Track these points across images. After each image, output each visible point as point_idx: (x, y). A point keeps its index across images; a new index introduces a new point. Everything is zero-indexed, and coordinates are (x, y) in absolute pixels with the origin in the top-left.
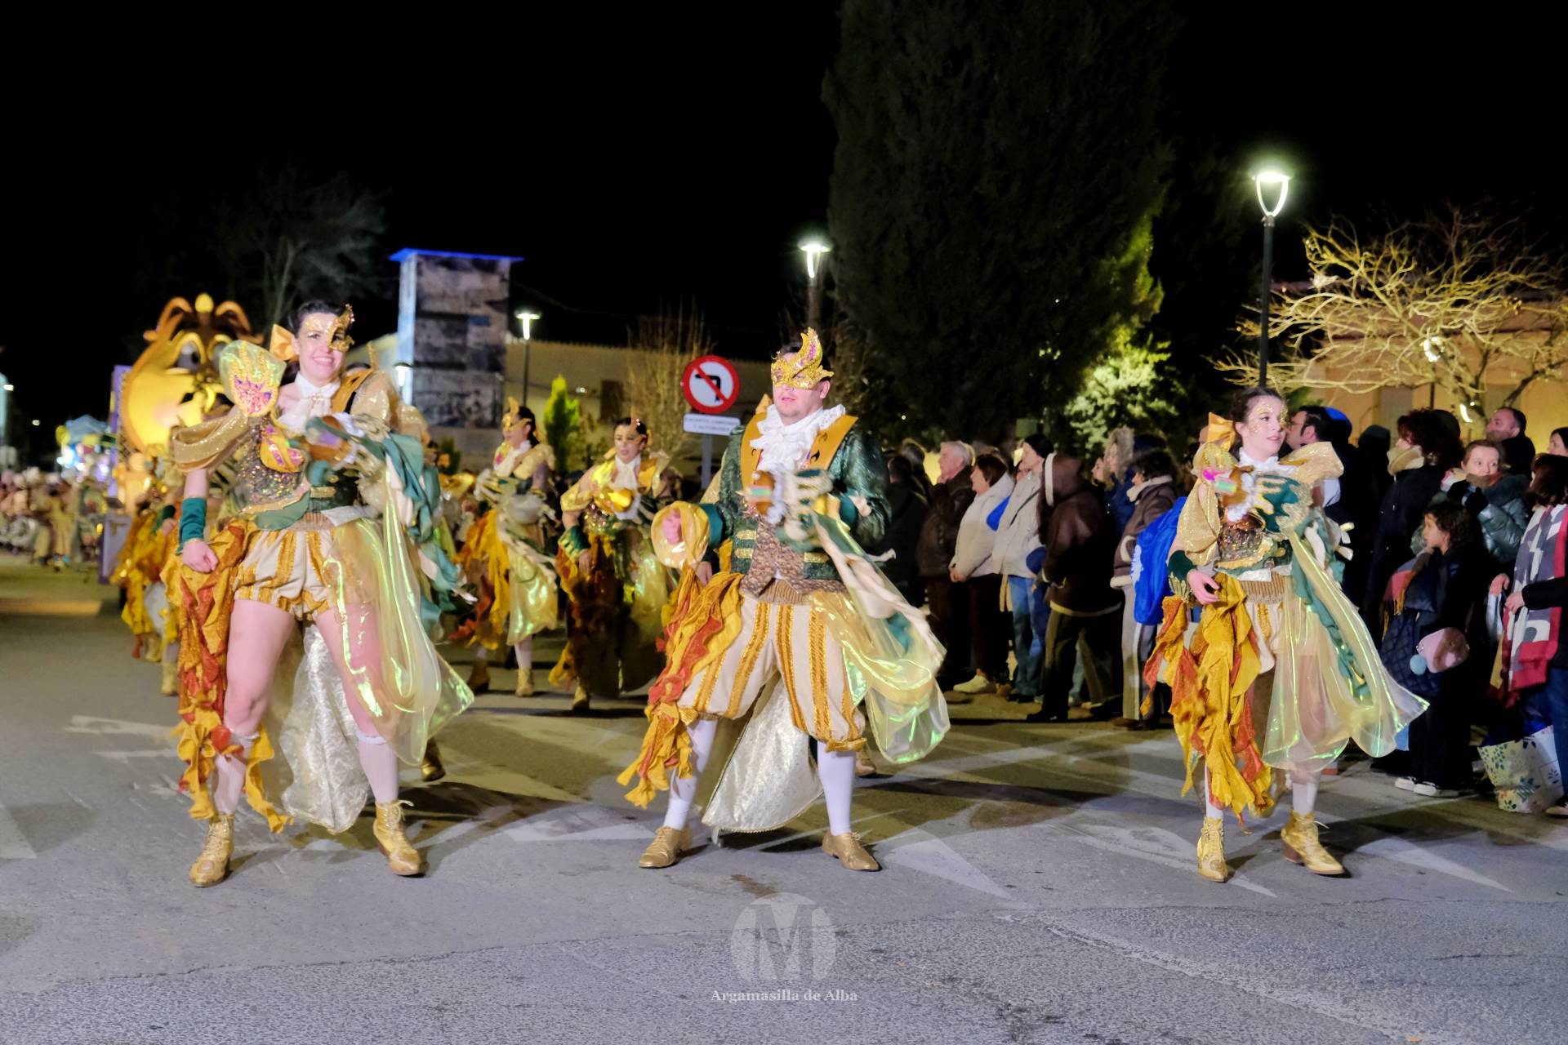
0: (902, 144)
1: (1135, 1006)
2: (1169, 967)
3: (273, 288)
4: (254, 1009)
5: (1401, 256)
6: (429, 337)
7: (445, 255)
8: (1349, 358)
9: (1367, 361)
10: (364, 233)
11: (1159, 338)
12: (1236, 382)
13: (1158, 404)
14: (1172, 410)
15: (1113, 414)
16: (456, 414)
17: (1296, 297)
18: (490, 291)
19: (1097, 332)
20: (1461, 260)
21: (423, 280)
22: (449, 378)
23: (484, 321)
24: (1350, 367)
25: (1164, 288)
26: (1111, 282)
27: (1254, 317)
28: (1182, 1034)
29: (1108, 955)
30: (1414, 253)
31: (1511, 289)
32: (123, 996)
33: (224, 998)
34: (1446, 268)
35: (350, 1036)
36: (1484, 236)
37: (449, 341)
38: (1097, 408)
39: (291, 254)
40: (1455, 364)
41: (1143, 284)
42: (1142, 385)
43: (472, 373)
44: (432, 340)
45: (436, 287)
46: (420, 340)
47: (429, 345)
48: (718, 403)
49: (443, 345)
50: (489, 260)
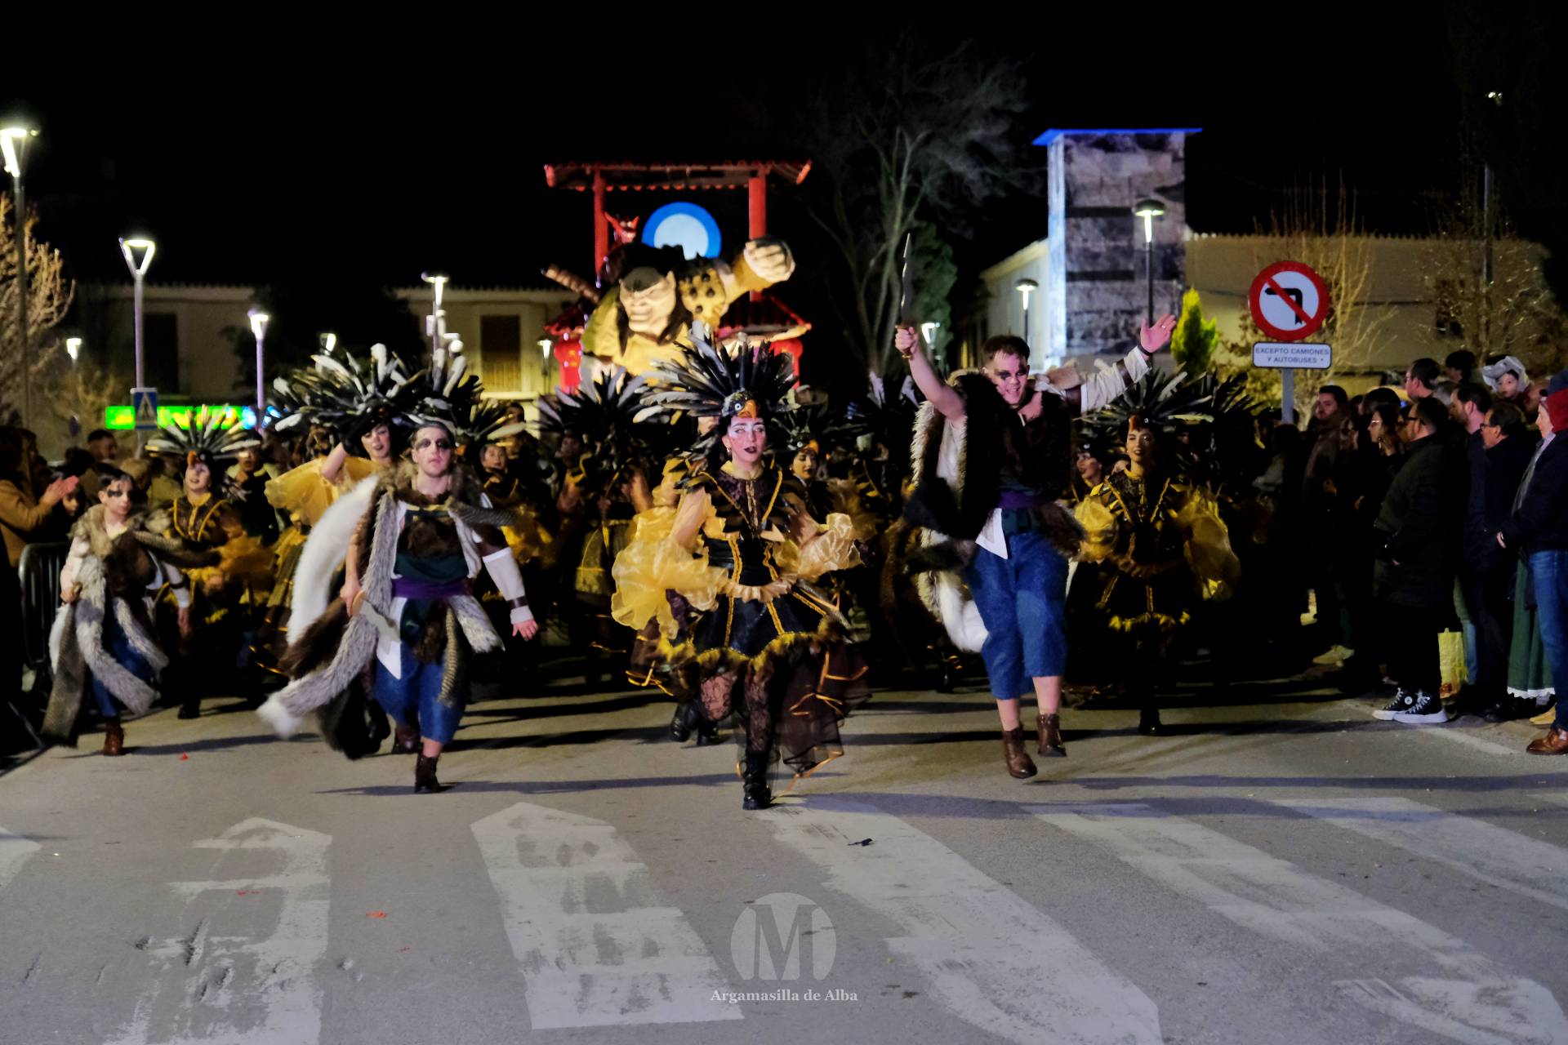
3: (891, 194)
6: (1085, 240)
7: (1101, 134)
10: (996, 113)
16: (1124, 338)
18: (1161, 175)
21: (1074, 168)
22: (1113, 292)
37: (1112, 244)
39: (909, 149)
43: (1143, 283)
44: (1089, 244)
45: (1089, 175)
46: (1074, 245)
47: (1086, 250)
48: (1299, 326)
49: (1104, 250)
50: (1157, 135)
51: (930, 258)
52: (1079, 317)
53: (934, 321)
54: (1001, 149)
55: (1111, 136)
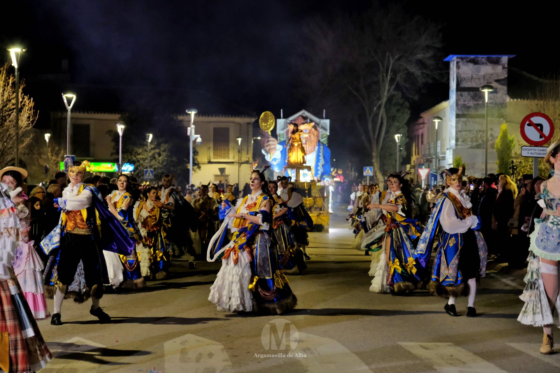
3: (383, 81)
6: (464, 101)
7: (472, 57)
10: (428, 48)
16: (480, 142)
18: (497, 74)
21: (460, 71)
22: (476, 123)
23: (495, 91)
37: (476, 103)
44: (466, 103)
45: (467, 74)
46: (460, 103)
47: (464, 105)
48: (541, 139)
49: (472, 105)
50: (496, 58)
51: (399, 107)
52: (461, 133)
53: (400, 134)
54: (431, 63)
55: (477, 57)
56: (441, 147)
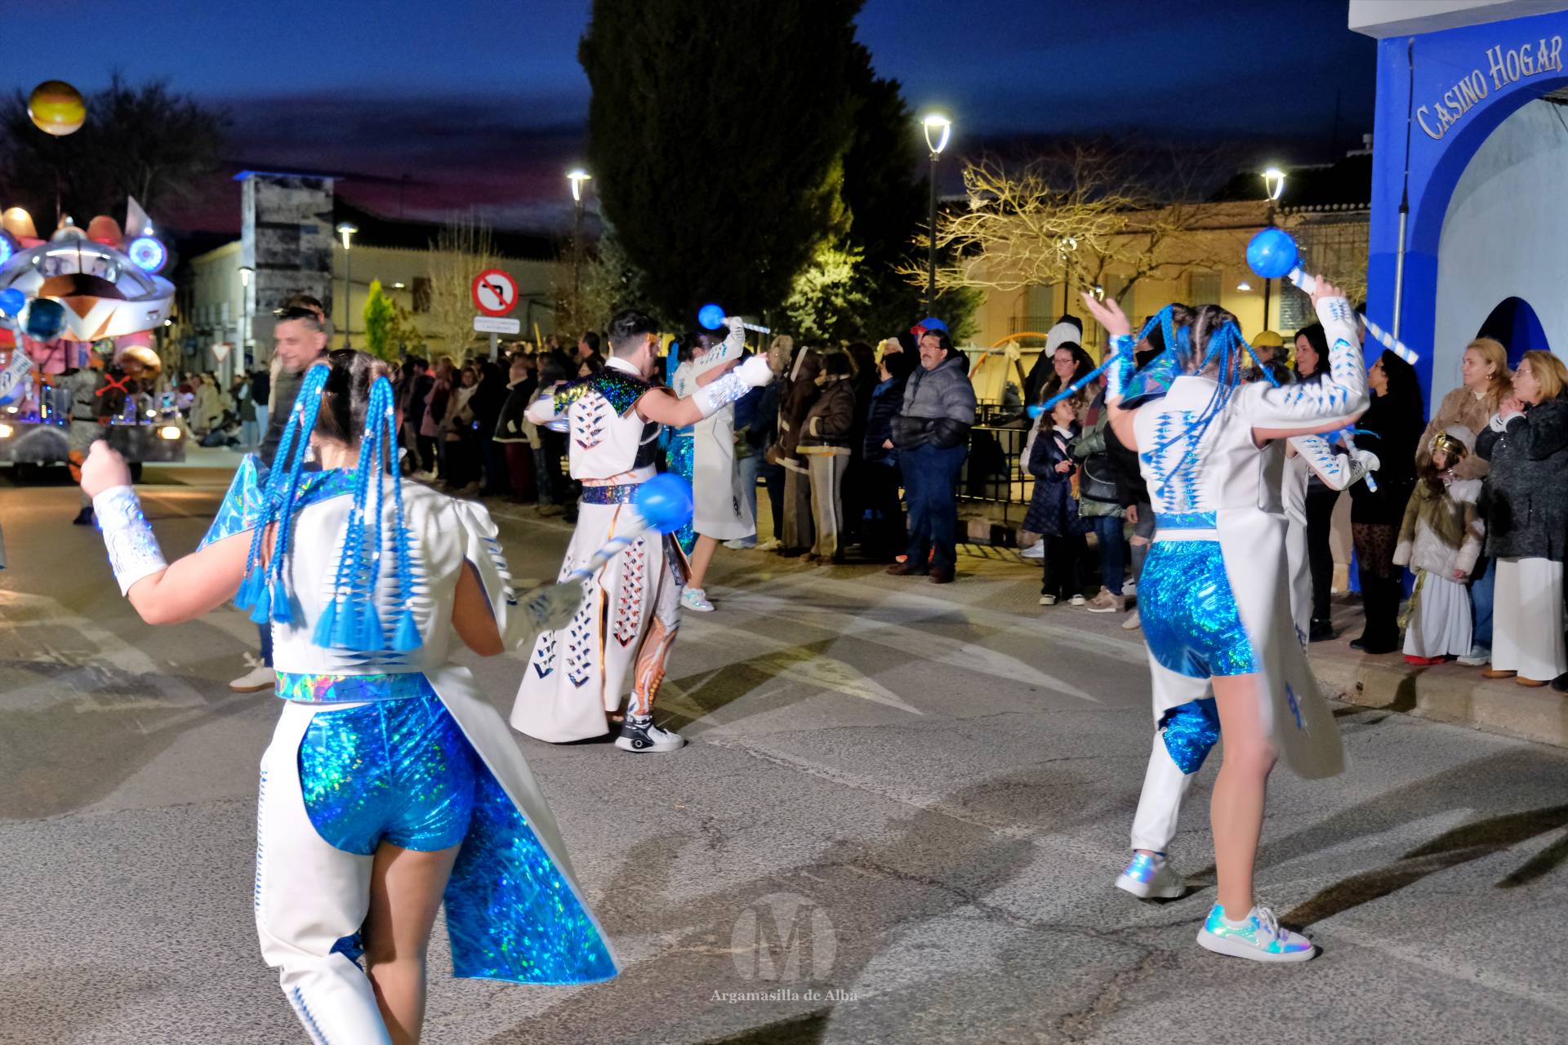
0: (643, 99)
1: (807, 816)
2: (835, 780)
4: (117, 848)
5: (1037, 183)
6: (268, 243)
7: (279, 176)
8: (999, 264)
9: (1014, 264)
11: (855, 244)
12: (913, 283)
13: (856, 296)
14: (866, 301)
15: (821, 305)
17: (959, 216)
18: (318, 206)
19: (802, 247)
20: (1082, 186)
21: (261, 196)
22: (285, 277)
23: (314, 230)
24: (1000, 271)
25: (854, 213)
26: (813, 206)
27: (926, 233)
28: (839, 838)
29: (790, 772)
30: (1046, 182)
31: (1121, 210)
32: (10, 841)
33: (93, 839)
34: (1071, 193)
35: (193, 869)
36: (1100, 166)
37: (285, 247)
38: (808, 300)
39: (148, 176)
40: (1079, 269)
41: (837, 210)
42: (843, 281)
43: (304, 272)
44: (271, 246)
45: (271, 202)
46: (260, 245)
47: (268, 249)
48: (501, 308)
49: (280, 250)
50: (317, 180)
52: (264, 291)
55: (284, 178)
56: (230, 311)
